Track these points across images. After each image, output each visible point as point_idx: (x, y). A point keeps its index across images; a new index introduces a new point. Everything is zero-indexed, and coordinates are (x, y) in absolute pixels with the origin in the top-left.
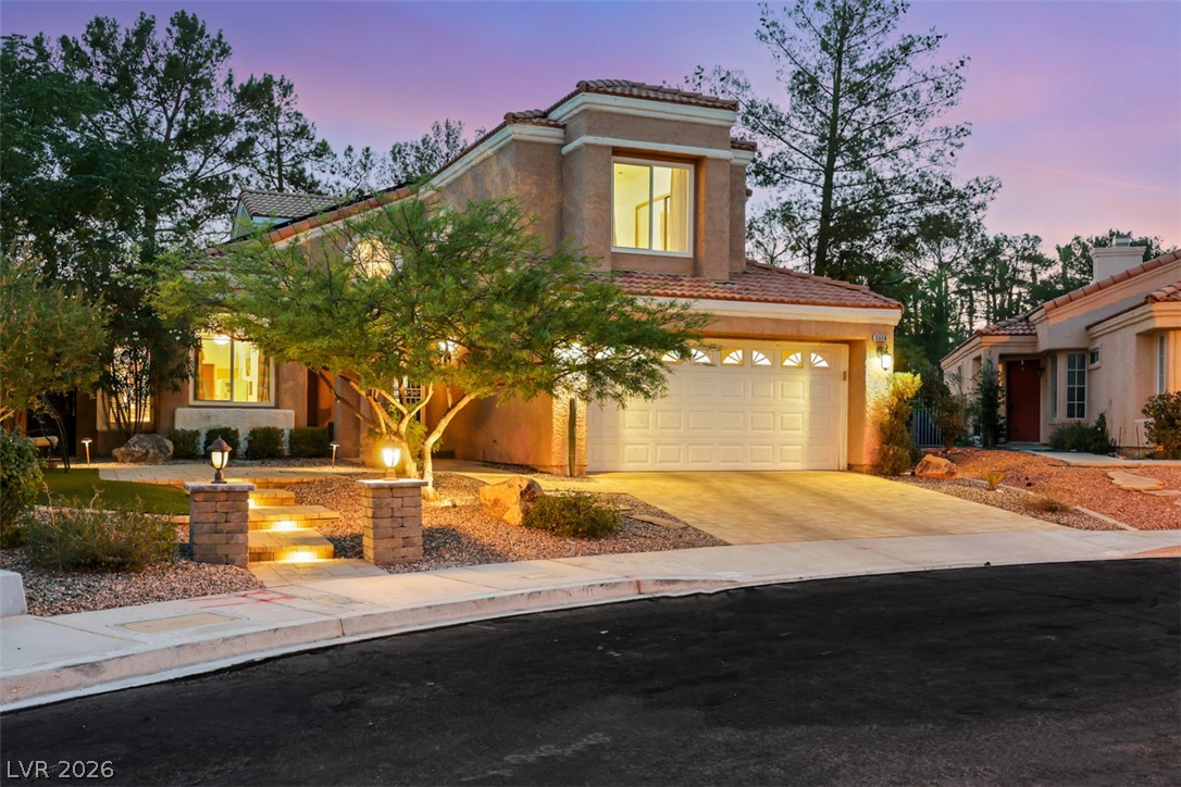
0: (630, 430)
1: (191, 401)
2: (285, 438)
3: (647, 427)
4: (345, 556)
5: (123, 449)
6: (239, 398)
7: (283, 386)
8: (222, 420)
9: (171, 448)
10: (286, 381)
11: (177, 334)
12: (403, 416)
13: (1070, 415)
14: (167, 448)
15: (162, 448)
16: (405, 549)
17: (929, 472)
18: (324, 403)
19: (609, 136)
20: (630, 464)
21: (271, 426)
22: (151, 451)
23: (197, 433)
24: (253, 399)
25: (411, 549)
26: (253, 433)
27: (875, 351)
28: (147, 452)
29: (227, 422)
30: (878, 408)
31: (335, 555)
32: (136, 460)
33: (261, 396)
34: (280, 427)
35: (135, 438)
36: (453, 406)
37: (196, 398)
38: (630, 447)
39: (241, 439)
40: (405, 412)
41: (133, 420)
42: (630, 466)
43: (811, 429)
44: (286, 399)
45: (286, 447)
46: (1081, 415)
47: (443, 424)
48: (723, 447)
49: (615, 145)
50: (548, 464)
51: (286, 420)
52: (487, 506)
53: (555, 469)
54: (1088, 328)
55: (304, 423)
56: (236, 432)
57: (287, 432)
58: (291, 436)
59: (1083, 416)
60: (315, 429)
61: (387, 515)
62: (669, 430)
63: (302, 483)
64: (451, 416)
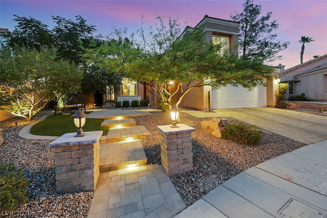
0: (219, 99)
1: (121, 96)
2: (139, 102)
3: (223, 98)
4: (153, 163)
5: (104, 106)
6: (130, 95)
7: (139, 92)
8: (127, 99)
9: (115, 105)
10: (140, 91)
11: (115, 81)
12: (169, 96)
13: (290, 94)
14: (114, 105)
15: (113, 105)
16: (184, 165)
17: (291, 107)
18: (147, 96)
19: (212, 29)
20: (219, 107)
21: (136, 100)
22: (110, 106)
23: (121, 102)
24: (133, 95)
25: (187, 165)
26: (132, 101)
27: (275, 79)
28: (109, 106)
29: (128, 99)
30: (276, 92)
31: (148, 163)
32: (107, 108)
33: (135, 94)
34: (138, 100)
35: (107, 103)
36: (184, 93)
37: (122, 95)
38: (219, 103)
39: (130, 103)
40: (170, 95)
41: (110, 99)
42: (219, 108)
43: (258, 98)
44: (139, 94)
45: (139, 104)
46: (292, 93)
47: (181, 98)
48: (240, 102)
49: (213, 31)
50: (202, 108)
51: (139, 99)
52: (204, 129)
53: (205, 109)
54: (294, 77)
55: (143, 99)
56: (129, 101)
57: (139, 101)
58: (140, 102)
59: (293, 94)
60: (145, 100)
61: (174, 148)
62: (229, 99)
63: (140, 116)
64: (183, 96)
